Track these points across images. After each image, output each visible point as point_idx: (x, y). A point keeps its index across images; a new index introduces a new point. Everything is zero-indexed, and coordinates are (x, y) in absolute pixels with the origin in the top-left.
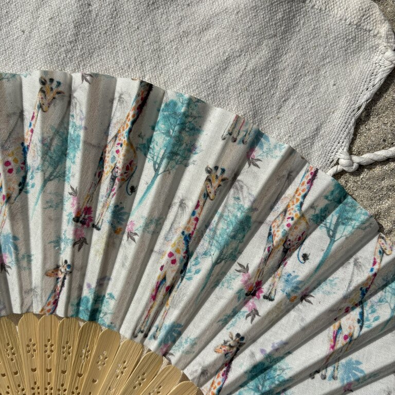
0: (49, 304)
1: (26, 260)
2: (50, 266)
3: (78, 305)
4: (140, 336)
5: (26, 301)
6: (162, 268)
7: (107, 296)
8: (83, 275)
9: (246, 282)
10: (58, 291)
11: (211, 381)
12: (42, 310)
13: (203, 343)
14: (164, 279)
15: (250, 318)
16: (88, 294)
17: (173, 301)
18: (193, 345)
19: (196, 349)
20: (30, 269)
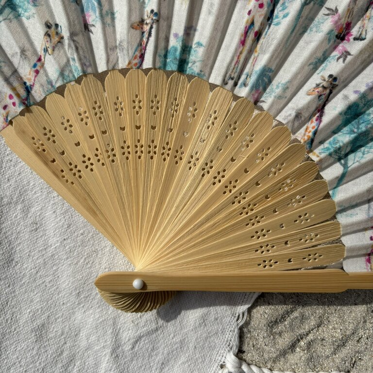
0: (135, 58)
1: (110, 16)
2: (136, 19)
3: (166, 56)
4: (231, 83)
5: (111, 58)
6: (249, 13)
7: (194, 46)
8: (169, 27)
9: (336, 23)
10: (144, 45)
11: (305, 127)
12: (129, 63)
13: (295, 87)
14: (252, 23)
15: (341, 60)
16: (175, 43)
17: (261, 48)
18: (286, 89)
19: (289, 94)
20: (114, 26)
